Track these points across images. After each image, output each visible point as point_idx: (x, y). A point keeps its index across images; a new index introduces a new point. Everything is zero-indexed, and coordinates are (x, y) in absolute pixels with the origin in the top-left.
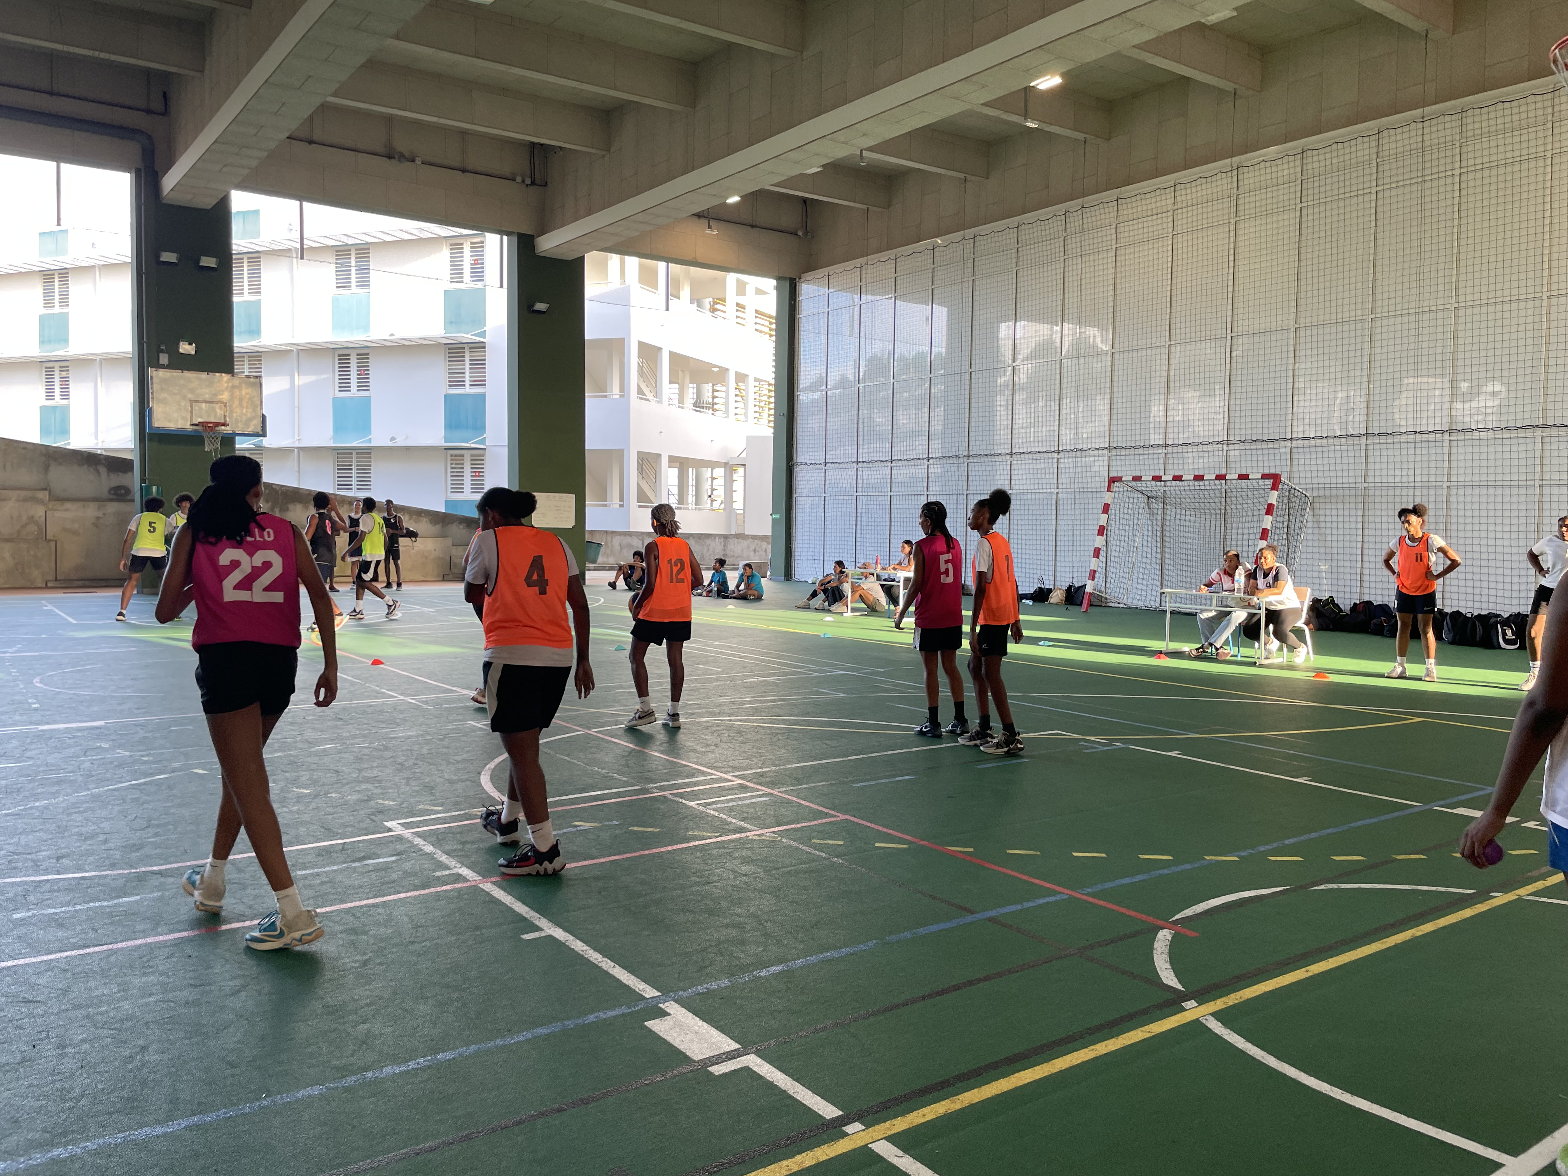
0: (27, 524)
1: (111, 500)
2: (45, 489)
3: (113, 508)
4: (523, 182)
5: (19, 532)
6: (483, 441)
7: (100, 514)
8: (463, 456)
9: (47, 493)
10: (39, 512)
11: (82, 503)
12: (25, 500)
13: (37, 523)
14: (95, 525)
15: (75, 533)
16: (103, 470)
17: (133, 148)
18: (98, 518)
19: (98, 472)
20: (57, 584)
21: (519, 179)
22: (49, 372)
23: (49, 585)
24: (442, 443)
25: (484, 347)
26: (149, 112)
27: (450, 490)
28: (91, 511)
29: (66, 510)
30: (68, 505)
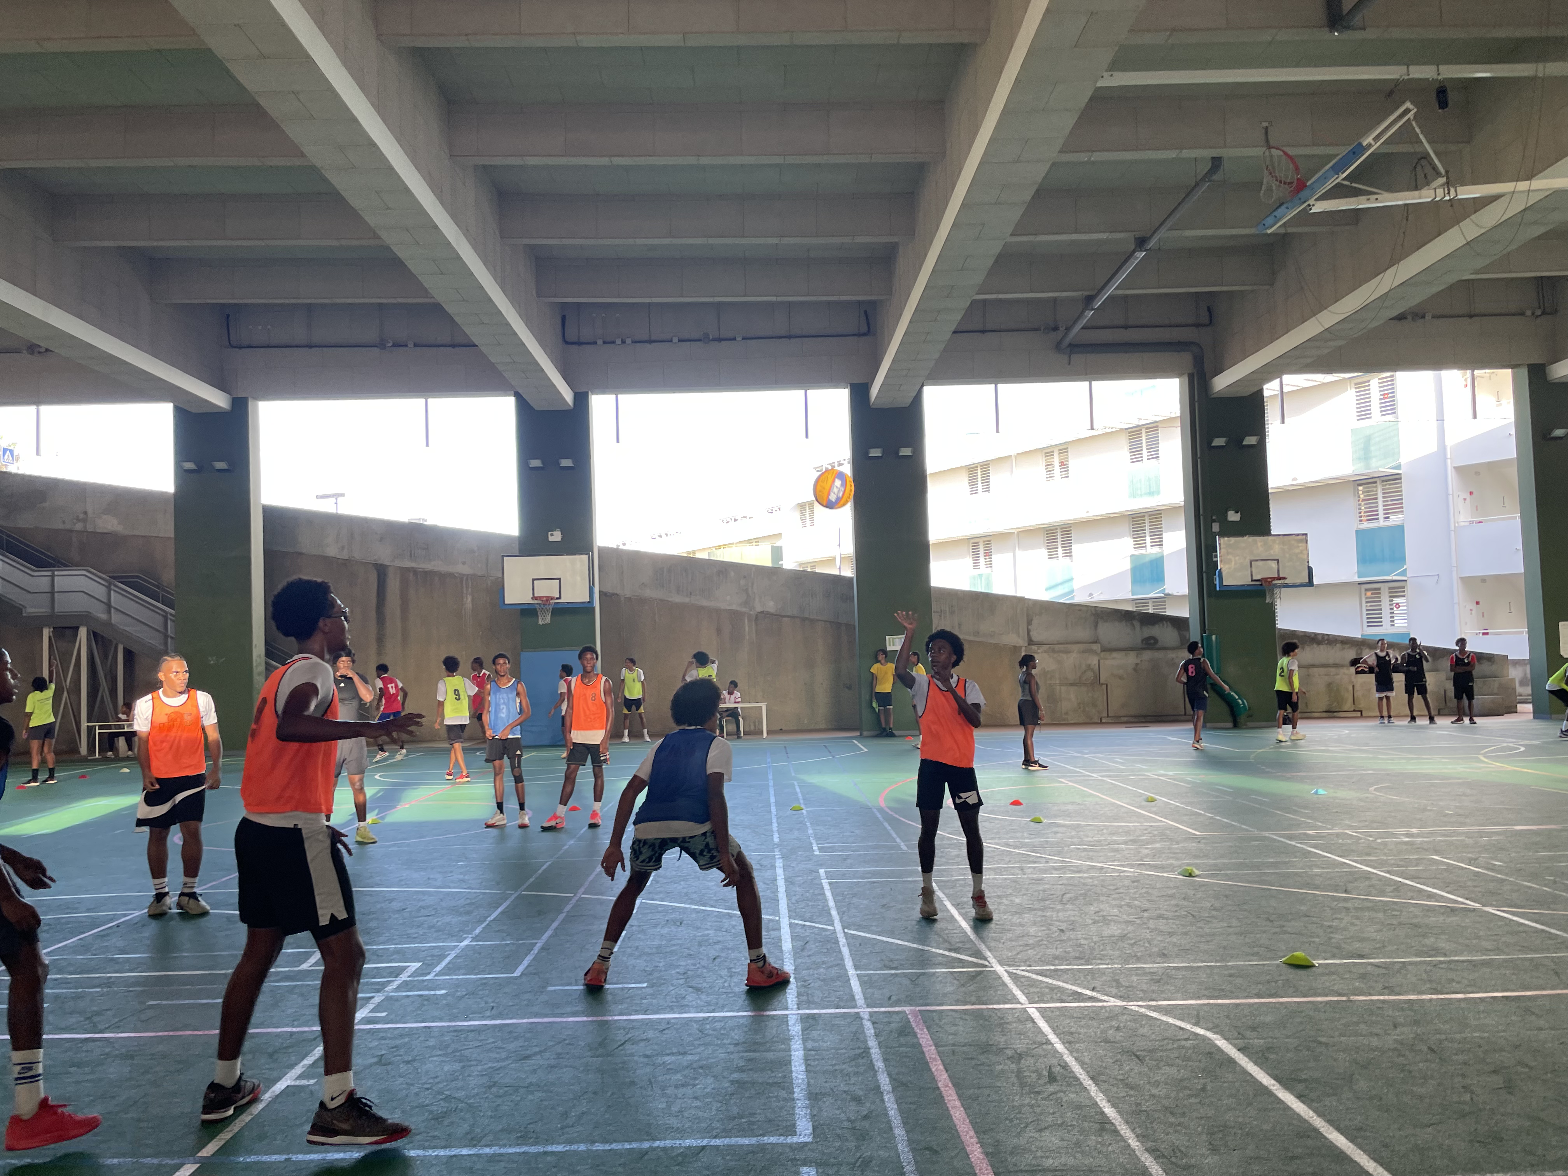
0: (1085, 672)
1: (1144, 649)
2: (1096, 642)
3: (1147, 655)
4: (1533, 314)
5: (1080, 678)
6: (1404, 573)
7: (1138, 661)
8: (1379, 589)
9: (1099, 645)
10: (1094, 661)
11: (1123, 653)
12: (1084, 652)
13: (1092, 670)
14: (1135, 670)
15: (1121, 678)
16: (1137, 624)
17: (1186, 359)
18: (1137, 664)
19: (1133, 625)
20: (1109, 720)
21: (1529, 313)
22: (975, 546)
23: (1104, 721)
24: (1356, 579)
25: (1400, 479)
26: (1197, 325)
27: (1365, 624)
28: (1131, 659)
29: (1114, 658)
30: (1115, 654)
